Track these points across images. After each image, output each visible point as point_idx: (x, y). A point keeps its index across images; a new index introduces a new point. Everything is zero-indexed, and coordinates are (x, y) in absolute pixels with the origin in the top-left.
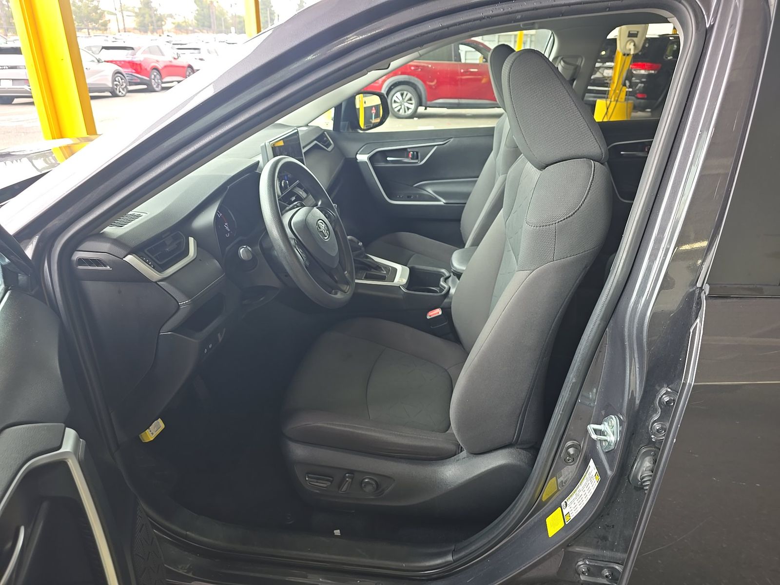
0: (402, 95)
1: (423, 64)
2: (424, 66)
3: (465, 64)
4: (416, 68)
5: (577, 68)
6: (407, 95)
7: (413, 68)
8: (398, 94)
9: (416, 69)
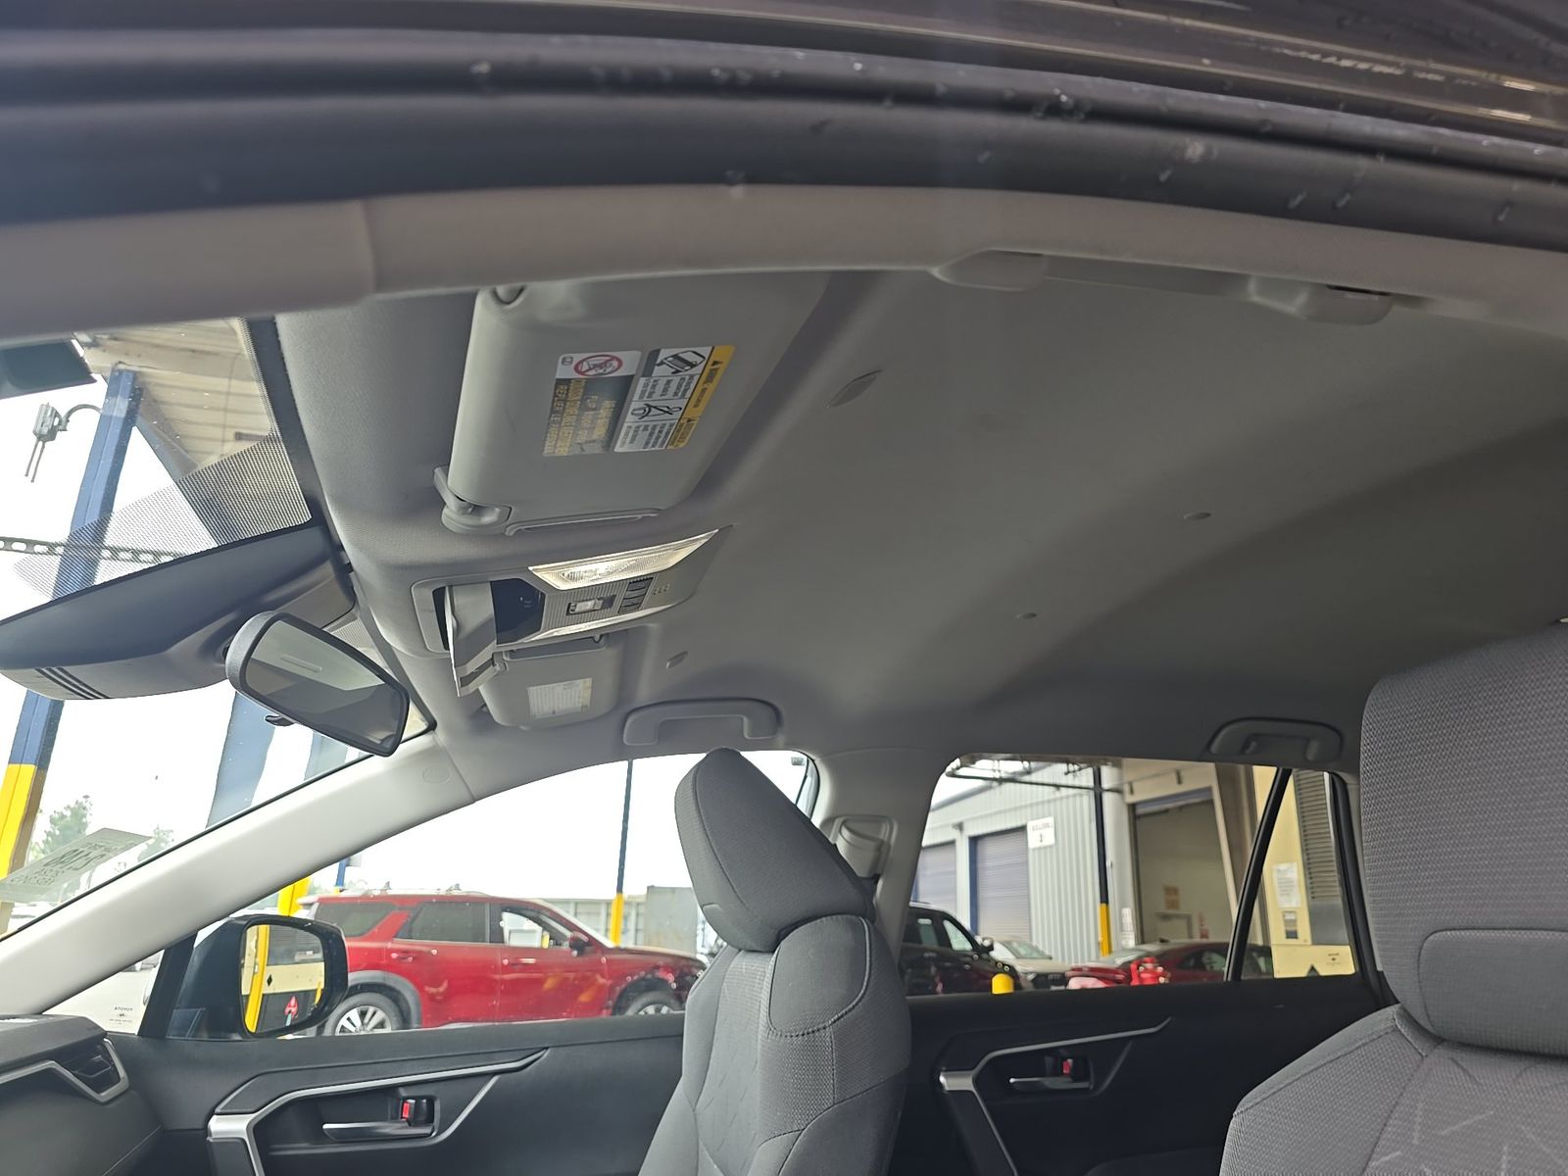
0: (363, 1014)
1: (418, 948)
2: (421, 952)
3: (515, 949)
4: (402, 955)
5: (881, 847)
6: (374, 1014)
7: (394, 955)
8: (354, 1014)
9: (404, 958)
